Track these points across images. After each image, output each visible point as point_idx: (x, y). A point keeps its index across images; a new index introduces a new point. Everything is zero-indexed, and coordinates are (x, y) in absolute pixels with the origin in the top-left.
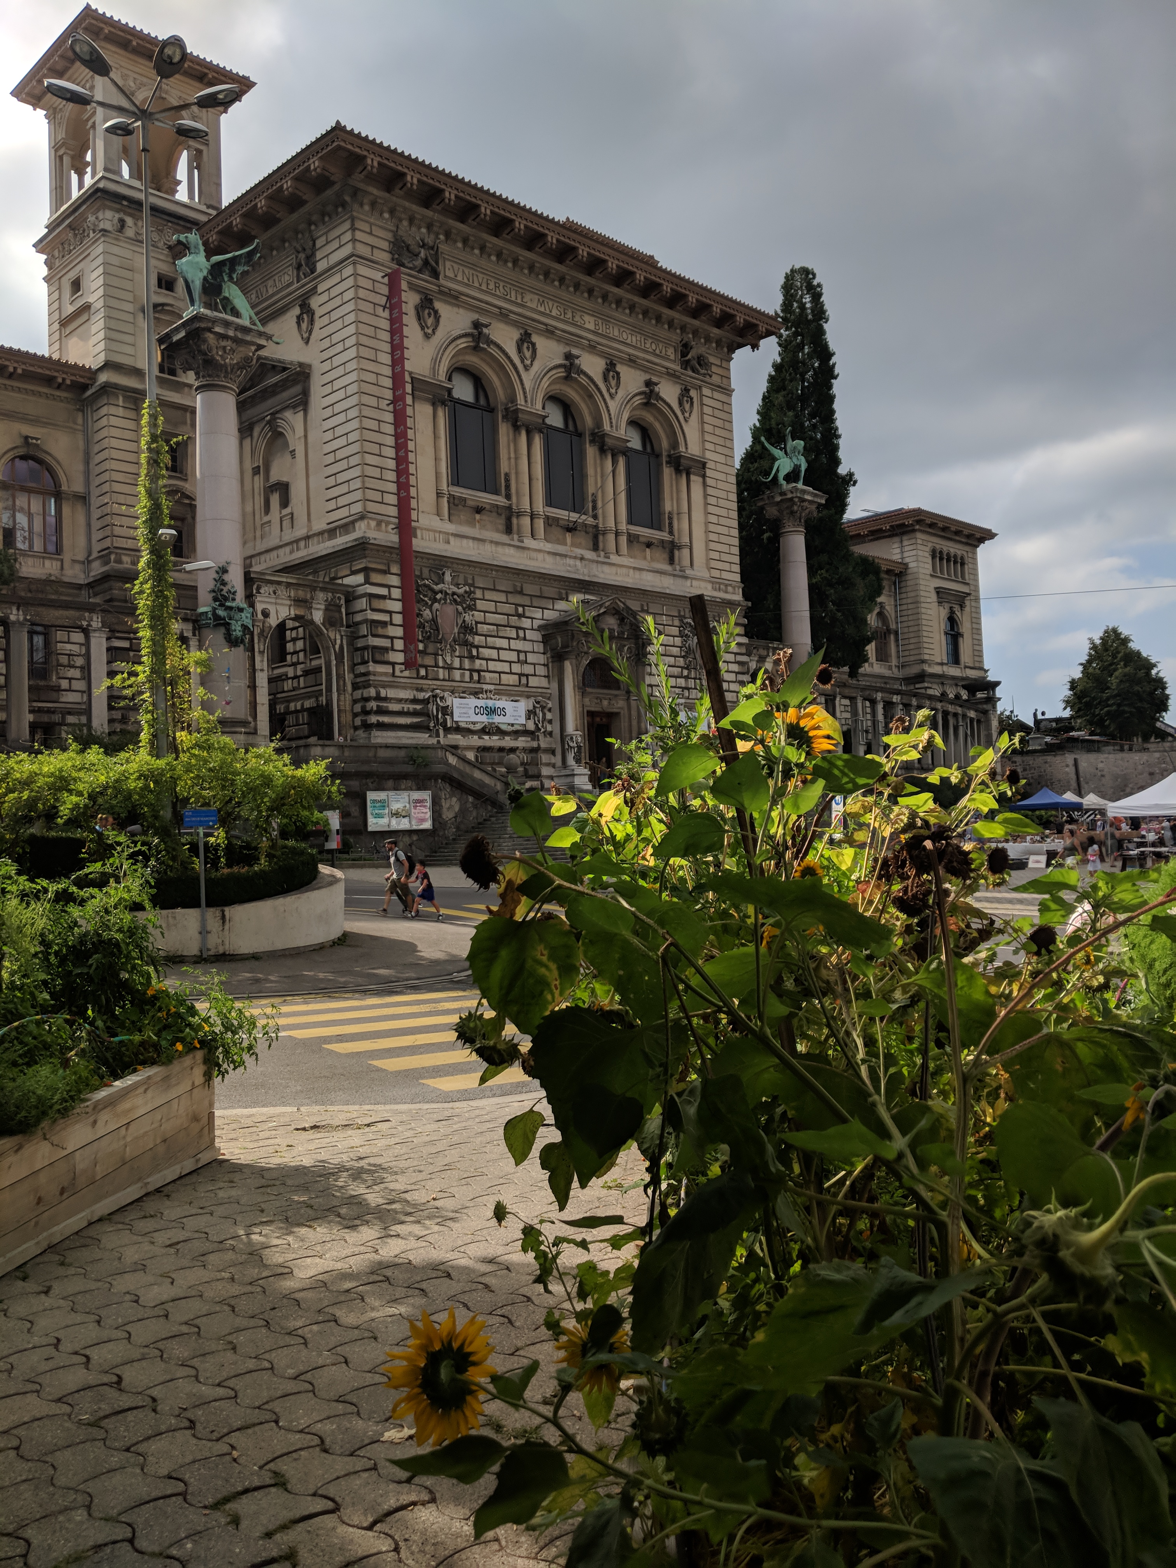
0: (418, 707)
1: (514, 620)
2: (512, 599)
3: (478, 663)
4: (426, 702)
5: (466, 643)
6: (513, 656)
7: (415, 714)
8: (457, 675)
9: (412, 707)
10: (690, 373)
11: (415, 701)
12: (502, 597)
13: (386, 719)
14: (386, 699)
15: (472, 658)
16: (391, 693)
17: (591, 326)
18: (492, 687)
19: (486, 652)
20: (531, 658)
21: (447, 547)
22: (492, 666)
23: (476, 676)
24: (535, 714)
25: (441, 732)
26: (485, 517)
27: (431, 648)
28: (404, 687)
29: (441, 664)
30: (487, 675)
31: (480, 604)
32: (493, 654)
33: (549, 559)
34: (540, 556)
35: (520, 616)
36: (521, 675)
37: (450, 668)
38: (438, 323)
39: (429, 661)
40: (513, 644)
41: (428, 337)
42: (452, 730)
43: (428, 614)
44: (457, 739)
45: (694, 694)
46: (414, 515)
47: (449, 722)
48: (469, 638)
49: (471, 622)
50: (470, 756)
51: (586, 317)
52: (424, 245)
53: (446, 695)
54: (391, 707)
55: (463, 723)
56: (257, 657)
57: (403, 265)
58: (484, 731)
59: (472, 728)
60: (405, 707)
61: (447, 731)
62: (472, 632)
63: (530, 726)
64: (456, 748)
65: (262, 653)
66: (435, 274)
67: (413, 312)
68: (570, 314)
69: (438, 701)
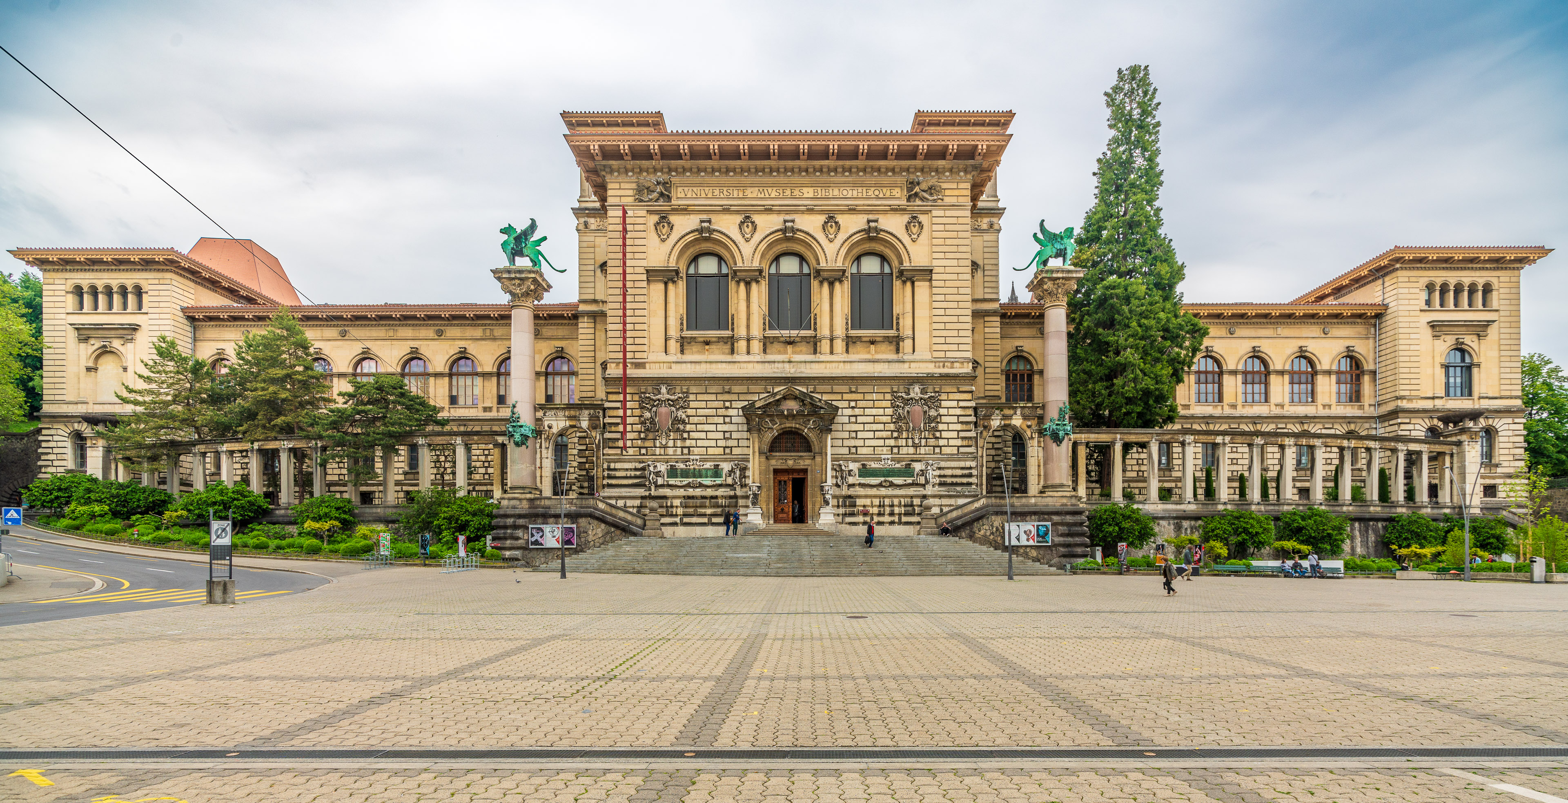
0: (638, 473)
1: (722, 412)
2: (720, 397)
3: (688, 443)
4: (643, 469)
5: (678, 430)
6: (720, 436)
7: (636, 477)
8: (670, 451)
9: (633, 473)
10: (918, 202)
11: (636, 469)
12: (713, 397)
13: (613, 482)
14: (615, 470)
15: (683, 439)
16: (618, 465)
17: (811, 195)
18: (698, 457)
19: (695, 435)
20: (734, 435)
21: (669, 371)
22: (700, 443)
23: (686, 451)
24: (734, 473)
25: (653, 488)
26: (713, 347)
27: (651, 436)
28: (630, 461)
29: (658, 445)
30: (696, 451)
31: (692, 405)
32: (703, 435)
33: (760, 366)
34: (751, 365)
35: (727, 408)
36: (725, 448)
37: (665, 447)
38: (672, 229)
39: (649, 444)
40: (720, 427)
41: (663, 241)
42: (662, 486)
43: (647, 415)
44: (667, 492)
45: (904, 450)
46: (644, 355)
47: (660, 481)
48: (681, 427)
49: (684, 416)
50: (677, 502)
51: (805, 190)
52: (658, 183)
53: (658, 464)
54: (618, 474)
55: (672, 481)
56: (544, 451)
57: (641, 201)
58: (688, 485)
59: (679, 484)
60: (629, 473)
61: (657, 486)
62: (683, 422)
63: (730, 481)
64: (665, 497)
65: (547, 448)
66: (669, 198)
67: (653, 228)
68: (788, 192)
69: (651, 468)
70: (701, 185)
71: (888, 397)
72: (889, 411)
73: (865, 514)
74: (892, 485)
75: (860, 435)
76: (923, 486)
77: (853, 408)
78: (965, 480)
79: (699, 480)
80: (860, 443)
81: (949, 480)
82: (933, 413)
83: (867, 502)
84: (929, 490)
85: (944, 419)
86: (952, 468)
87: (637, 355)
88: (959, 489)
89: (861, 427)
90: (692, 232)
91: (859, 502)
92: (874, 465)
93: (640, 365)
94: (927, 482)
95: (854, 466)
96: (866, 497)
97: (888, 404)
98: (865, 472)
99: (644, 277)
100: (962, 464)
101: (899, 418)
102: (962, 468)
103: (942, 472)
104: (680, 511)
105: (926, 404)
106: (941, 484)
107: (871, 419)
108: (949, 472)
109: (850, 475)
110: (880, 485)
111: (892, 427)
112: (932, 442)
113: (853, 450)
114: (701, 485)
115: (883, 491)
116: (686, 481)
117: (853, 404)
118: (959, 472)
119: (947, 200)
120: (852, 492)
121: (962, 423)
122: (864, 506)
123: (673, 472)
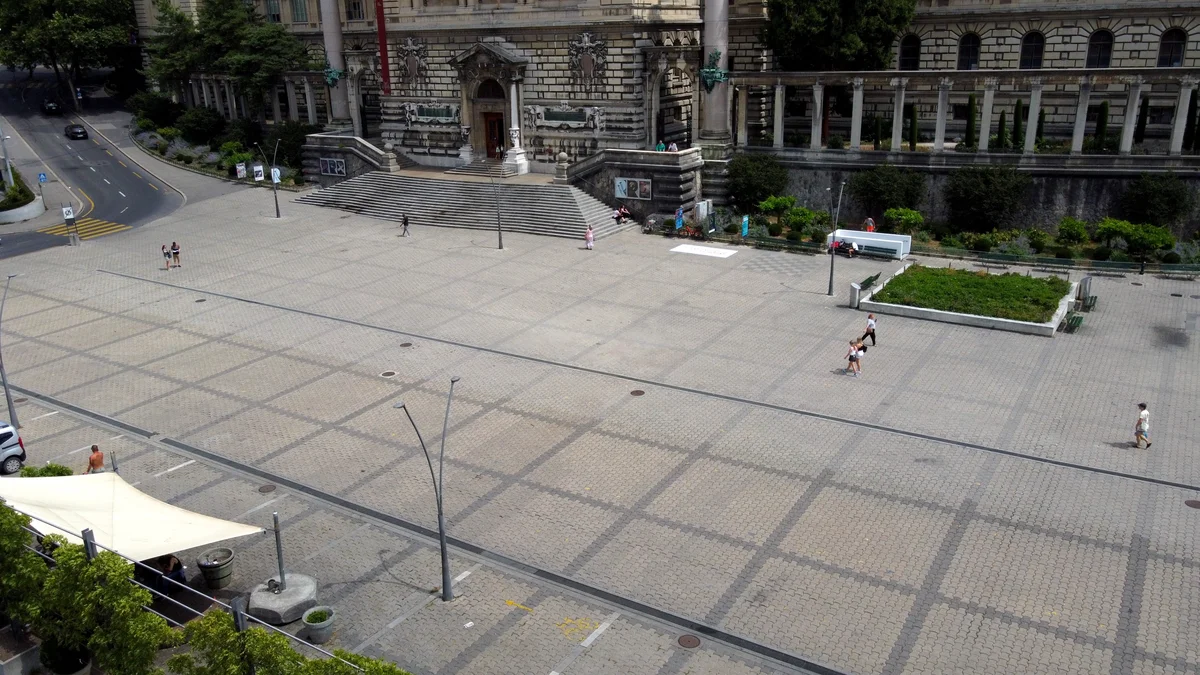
0: (400, 111)
2: (447, 47)
3: (430, 86)
4: (403, 108)
5: (422, 76)
6: (450, 80)
7: (399, 114)
8: (419, 93)
9: (397, 111)
11: (399, 108)
12: (442, 47)
13: (387, 118)
14: (387, 108)
15: (427, 84)
16: (388, 105)
18: (436, 99)
19: (433, 80)
21: (414, 24)
22: (438, 87)
23: (428, 93)
25: (410, 124)
27: (406, 79)
28: (396, 101)
29: (411, 88)
30: (435, 93)
31: (430, 54)
32: (438, 80)
33: (472, 18)
34: (466, 18)
36: (453, 91)
37: (415, 90)
39: (405, 87)
40: (449, 73)
42: (416, 122)
43: (402, 63)
44: (418, 127)
45: (579, 96)
46: (397, 10)
47: (414, 119)
48: (424, 73)
49: (424, 64)
50: (425, 136)
53: (412, 104)
54: (390, 111)
58: (431, 123)
59: (426, 121)
60: (395, 111)
61: (413, 123)
62: (425, 69)
63: (457, 120)
64: (417, 132)
65: (352, 87)
69: (408, 108)
71: (566, 45)
72: (567, 59)
73: (551, 153)
74: (569, 128)
75: (546, 81)
76: (593, 130)
77: (540, 56)
78: (626, 126)
79: (438, 118)
80: (545, 88)
81: (613, 125)
82: (600, 61)
83: (552, 142)
84: (597, 134)
85: (611, 66)
86: (618, 114)
87: (394, 11)
88: (621, 133)
89: (545, 74)
91: (546, 142)
92: (556, 109)
93: (395, 20)
94: (595, 127)
95: (540, 110)
96: (551, 138)
97: (566, 52)
98: (549, 116)
100: (624, 110)
101: (574, 65)
102: (626, 114)
103: (609, 117)
104: (427, 143)
105: (595, 52)
106: (609, 128)
107: (553, 67)
108: (613, 117)
109: (538, 118)
110: (560, 128)
111: (569, 73)
112: (601, 88)
113: (541, 95)
114: (439, 123)
115: (563, 134)
116: (430, 119)
117: (539, 52)
118: (622, 118)
120: (542, 133)
121: (625, 70)
122: (550, 146)
123: (422, 112)
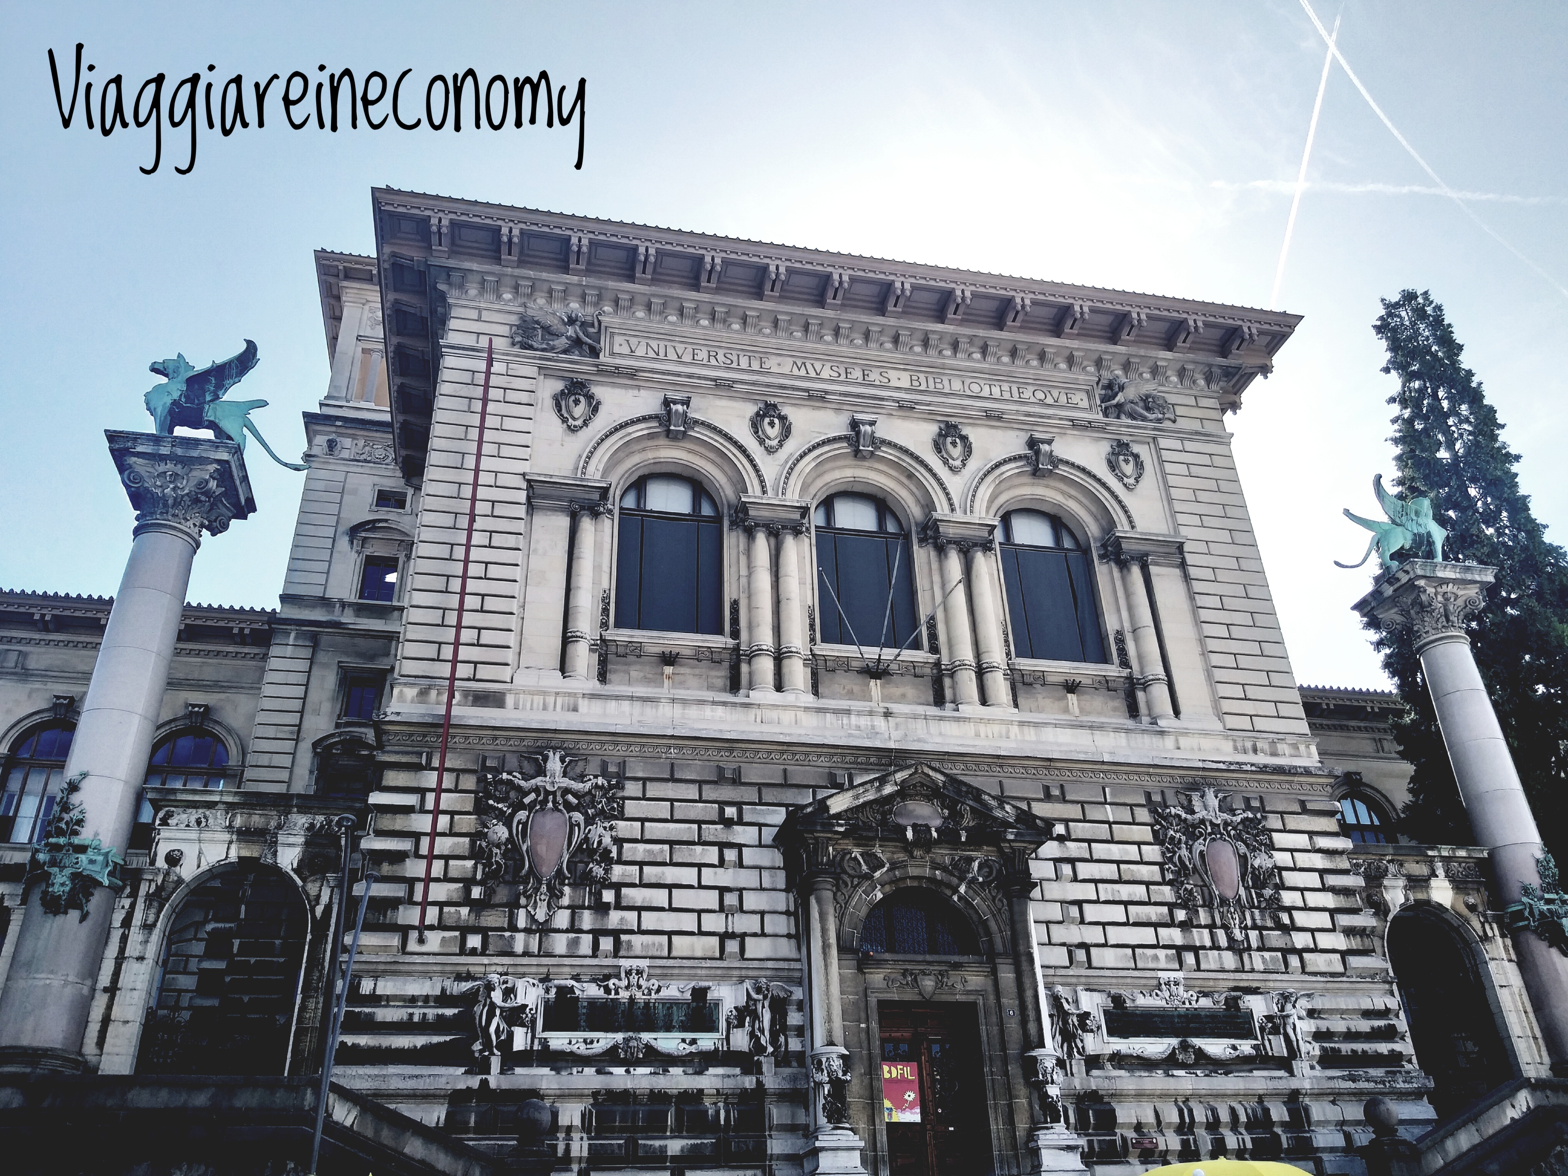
0: (449, 1012)
1: (714, 832)
2: (709, 792)
3: (615, 918)
4: (468, 1000)
5: (587, 880)
6: (711, 899)
8: (560, 943)
9: (431, 1013)
10: (1125, 420)
11: (444, 999)
12: (692, 792)
13: (366, 1041)
14: (372, 999)
15: (601, 909)
16: (385, 987)
17: (903, 382)
18: (644, 964)
19: (638, 896)
20: (751, 901)
21: (569, 715)
22: (650, 920)
23: (607, 944)
24: (756, 1017)
25: (495, 1063)
26: (684, 670)
27: (502, 894)
28: (425, 974)
29: (522, 923)
30: (637, 941)
31: (632, 808)
32: (660, 897)
33: (812, 722)
34: (788, 716)
35: (728, 823)
36: (724, 937)
37: (544, 930)
38: (595, 410)
39: (493, 919)
40: (709, 877)
41: (573, 430)
42: (527, 1058)
43: (500, 832)
45: (1210, 960)
46: (505, 673)
47: (520, 1040)
48: (598, 871)
49: (607, 840)
51: (892, 374)
52: (572, 321)
53: (520, 985)
54: (384, 1014)
55: (559, 1040)
56: (135, 936)
57: (531, 348)
58: (611, 1057)
59: (581, 1049)
60: (417, 1014)
62: (606, 859)
63: (740, 1040)
65: (148, 928)
66: (595, 352)
67: (549, 403)
68: (857, 374)
69: (497, 996)
70: (668, 337)
71: (1143, 815)
72: (1153, 852)
73: (1147, 1152)
74: (1203, 1061)
75: (1092, 912)
76: (1285, 1064)
78: (1384, 1049)
79: (646, 1037)
80: (1094, 935)
81: (1345, 1049)
82: (1261, 861)
84: (1305, 1077)
85: (1290, 879)
86: (1344, 1013)
87: (483, 672)
89: (1089, 892)
90: (644, 419)
91: (1126, 1114)
92: (1144, 1001)
93: (493, 698)
94: (1293, 1052)
96: (1140, 1095)
97: (1146, 833)
98: (1123, 1020)
99: (522, 496)
100: (1364, 1003)
101: (1183, 871)
102: (1367, 1014)
103: (1323, 1025)
105: (1239, 838)
107: (1109, 871)
108: (1339, 1025)
109: (1084, 1028)
111: (1167, 893)
112: (1275, 938)
113: (1081, 955)
114: (651, 1055)
115: (1182, 1082)
116: (604, 1040)
117: (1061, 828)
118: (1365, 1026)
119: (1182, 424)
120: (1097, 1081)
121: (1335, 890)
122: (1138, 1128)
123: (562, 1011)
